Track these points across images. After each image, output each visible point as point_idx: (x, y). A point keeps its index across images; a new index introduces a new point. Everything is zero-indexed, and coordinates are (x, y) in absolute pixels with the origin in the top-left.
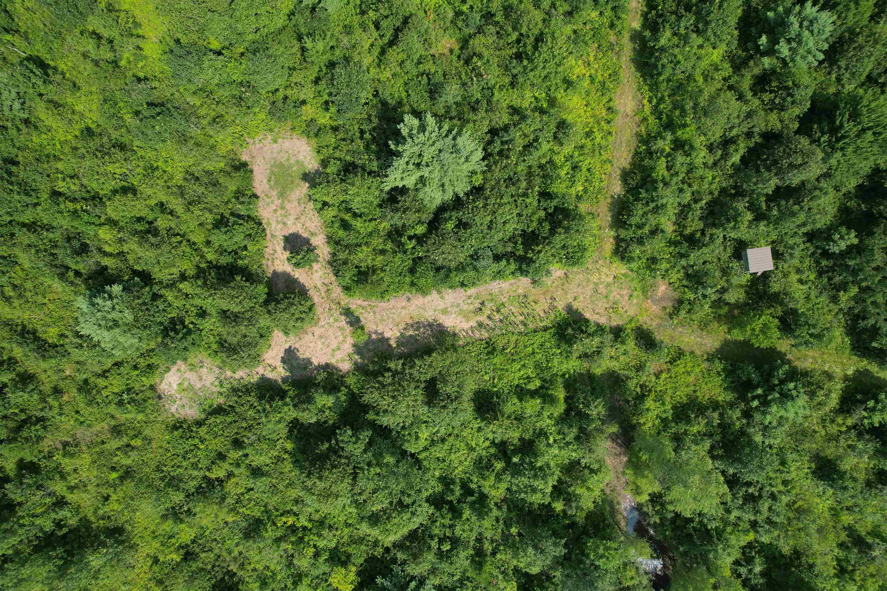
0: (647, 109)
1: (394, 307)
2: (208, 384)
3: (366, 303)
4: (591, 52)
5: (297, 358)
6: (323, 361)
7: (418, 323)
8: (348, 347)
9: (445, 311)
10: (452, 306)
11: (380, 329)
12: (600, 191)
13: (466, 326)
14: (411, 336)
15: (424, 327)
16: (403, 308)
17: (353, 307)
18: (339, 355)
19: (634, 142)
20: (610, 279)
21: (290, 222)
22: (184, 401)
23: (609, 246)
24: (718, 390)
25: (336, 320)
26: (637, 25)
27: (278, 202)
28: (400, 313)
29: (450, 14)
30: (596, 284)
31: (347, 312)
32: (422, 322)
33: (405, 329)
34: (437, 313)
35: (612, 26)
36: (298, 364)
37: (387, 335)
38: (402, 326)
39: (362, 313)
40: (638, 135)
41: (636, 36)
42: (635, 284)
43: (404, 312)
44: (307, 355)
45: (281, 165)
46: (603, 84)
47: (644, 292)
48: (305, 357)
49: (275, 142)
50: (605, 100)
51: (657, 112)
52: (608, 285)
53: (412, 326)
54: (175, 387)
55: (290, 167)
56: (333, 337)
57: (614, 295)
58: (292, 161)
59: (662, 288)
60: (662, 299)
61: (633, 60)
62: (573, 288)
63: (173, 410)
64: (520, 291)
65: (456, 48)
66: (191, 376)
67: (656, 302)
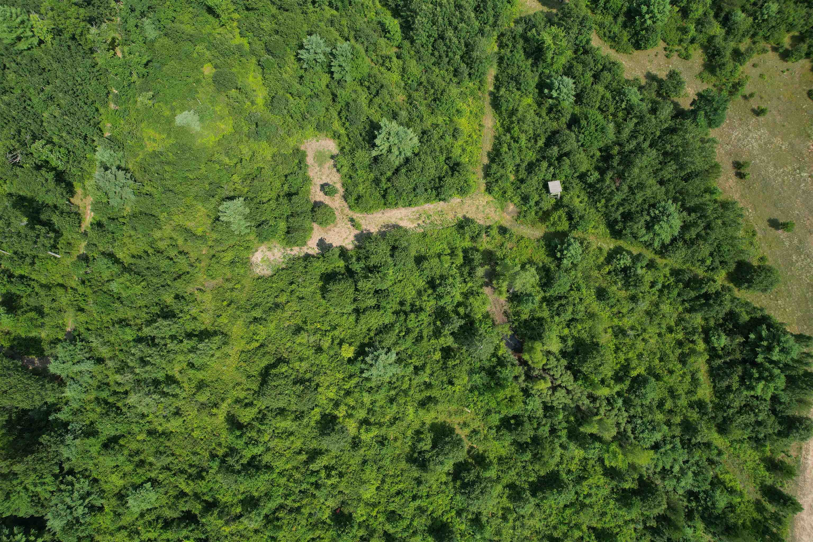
0: (498, 124)
1: (375, 217)
2: (277, 258)
3: (361, 215)
4: (470, 100)
5: (325, 244)
6: (338, 245)
7: (387, 225)
8: (352, 238)
9: (401, 219)
10: (405, 216)
11: (368, 228)
12: (477, 162)
13: (412, 226)
14: (384, 231)
15: (390, 226)
16: (381, 217)
17: (355, 217)
18: (347, 242)
19: (493, 140)
20: (484, 203)
21: (323, 178)
22: (265, 267)
23: (483, 187)
24: (544, 256)
25: (346, 224)
26: (492, 89)
27: (318, 169)
28: (379, 220)
29: (403, 84)
30: (478, 206)
31: (352, 220)
32: (390, 224)
33: (381, 228)
34: (397, 219)
35: (479, 89)
36: (325, 246)
37: (372, 231)
38: (380, 226)
40: (495, 136)
41: (491, 94)
42: (498, 205)
44: (330, 242)
45: (320, 152)
46: (476, 114)
47: (502, 209)
49: (318, 141)
50: (477, 121)
51: (502, 125)
52: (484, 206)
53: (384, 226)
54: (260, 260)
55: (325, 152)
56: (344, 232)
57: (487, 211)
58: (326, 150)
59: (511, 207)
60: (511, 212)
61: (491, 104)
62: (466, 208)
63: (258, 271)
64: (439, 209)
65: (406, 99)
66: (268, 253)
67: (508, 214)
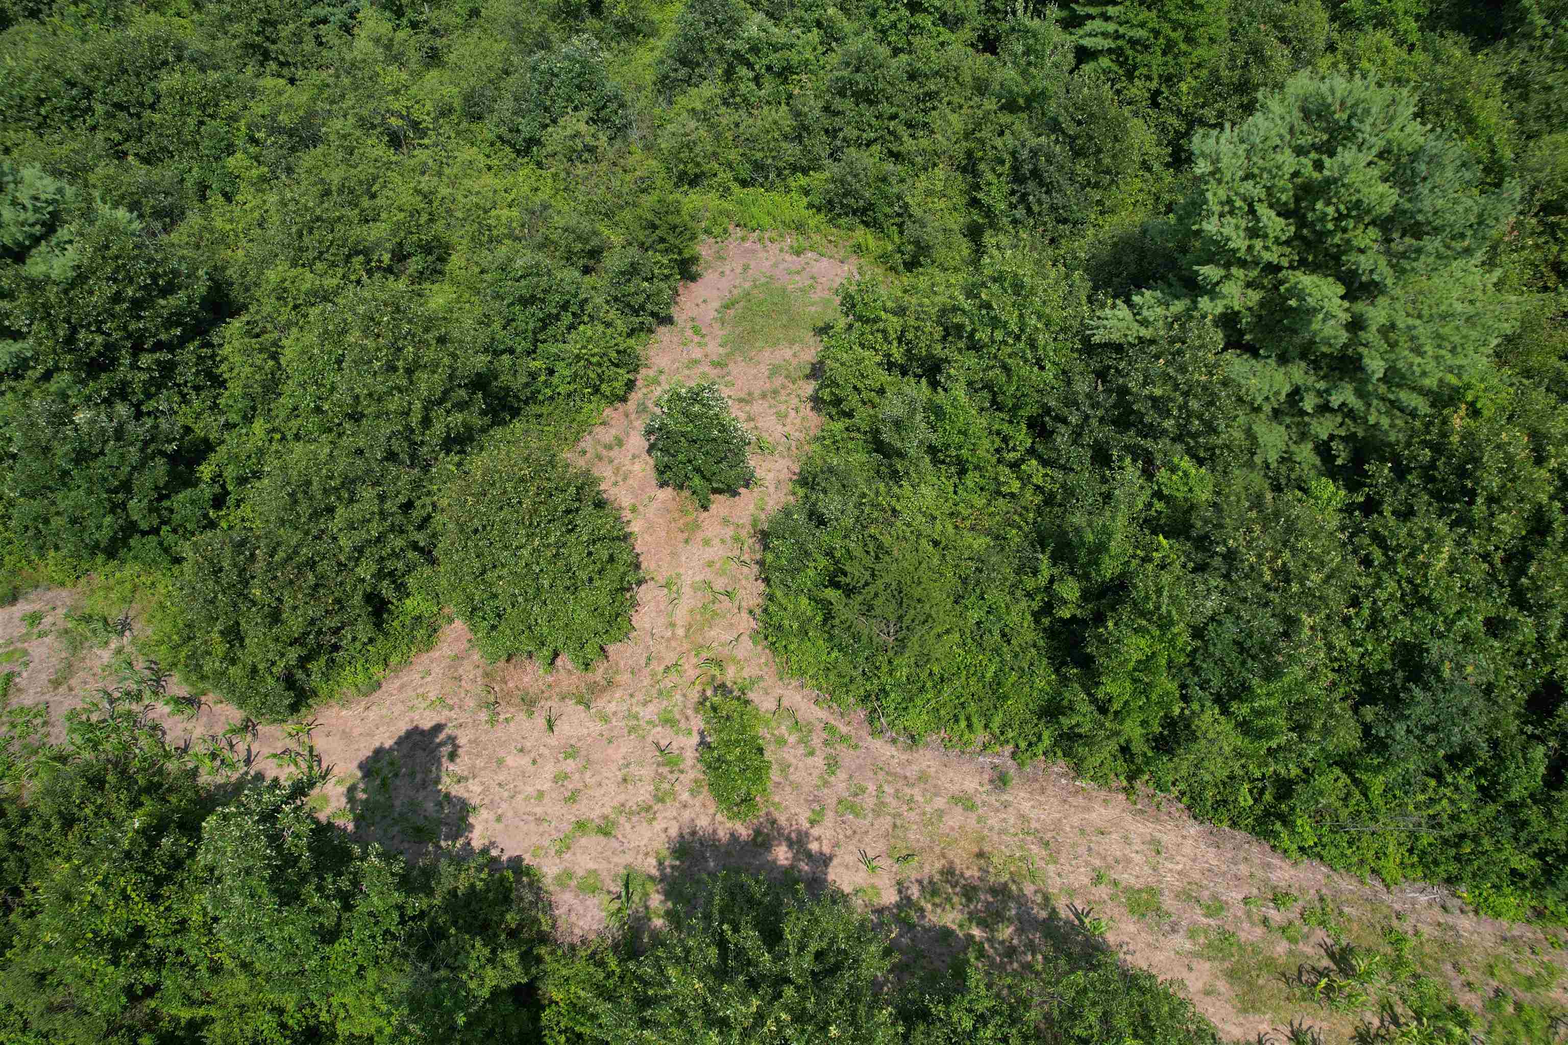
1: (923, 777)
3: (819, 713)
6: (510, 847)
7: (1001, 891)
8: (647, 843)
9: (1144, 905)
10: (1186, 896)
11: (821, 839)
14: (946, 934)
15: (1025, 923)
16: (964, 800)
17: (762, 705)
18: (589, 857)
25: (668, 722)
28: (940, 813)
32: (1021, 900)
33: (931, 889)
34: (1102, 891)
36: (414, 806)
37: (841, 876)
38: (926, 870)
39: (781, 742)
43: (956, 818)
48: (456, 790)
53: (969, 893)
56: (612, 773)
